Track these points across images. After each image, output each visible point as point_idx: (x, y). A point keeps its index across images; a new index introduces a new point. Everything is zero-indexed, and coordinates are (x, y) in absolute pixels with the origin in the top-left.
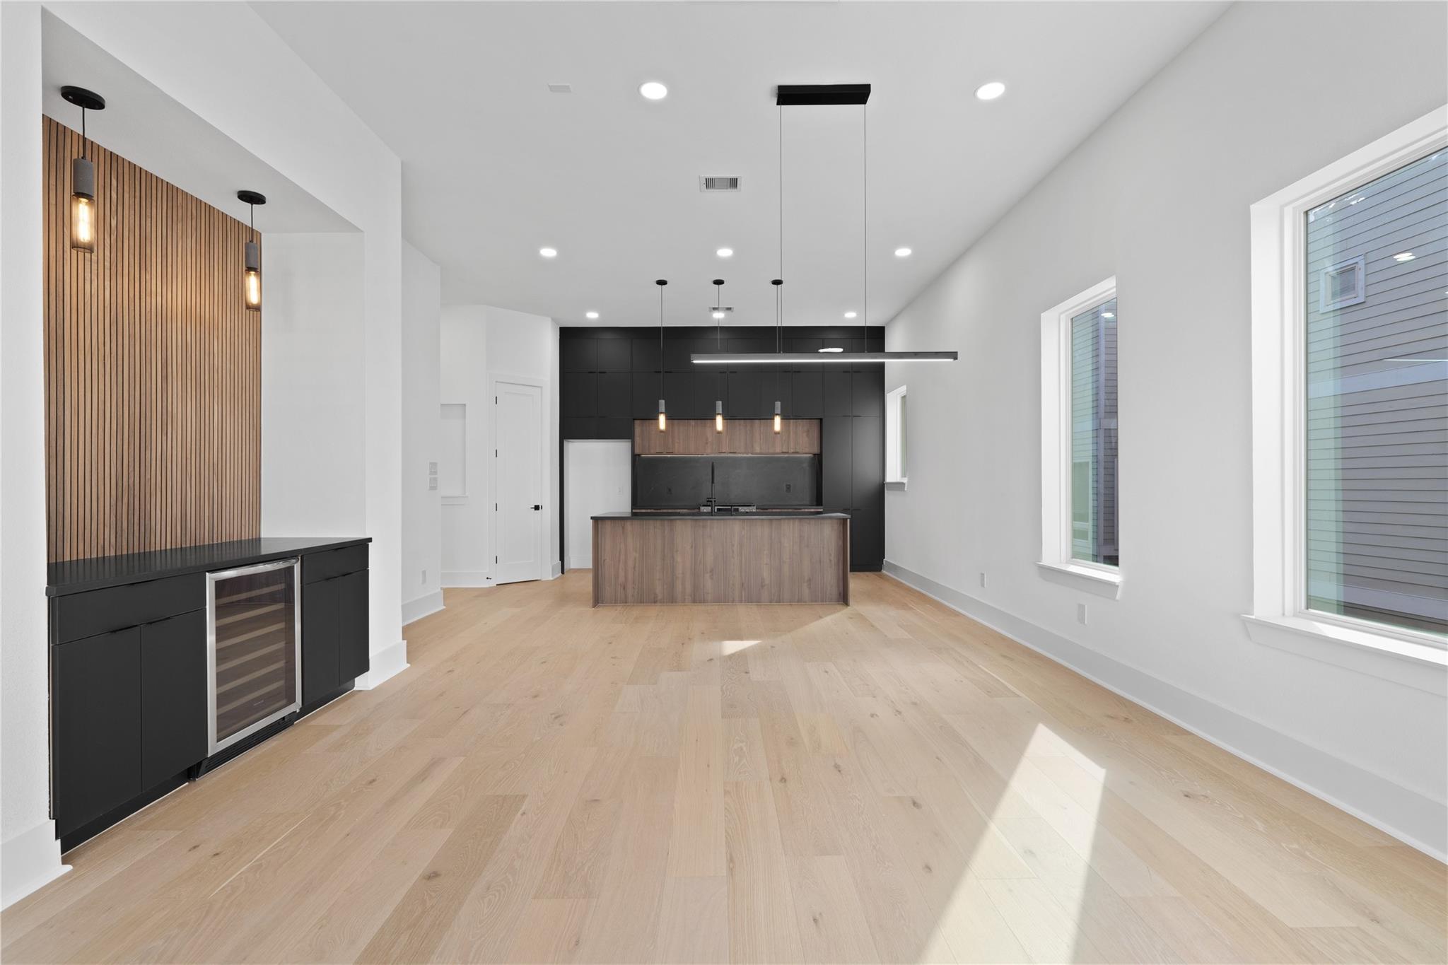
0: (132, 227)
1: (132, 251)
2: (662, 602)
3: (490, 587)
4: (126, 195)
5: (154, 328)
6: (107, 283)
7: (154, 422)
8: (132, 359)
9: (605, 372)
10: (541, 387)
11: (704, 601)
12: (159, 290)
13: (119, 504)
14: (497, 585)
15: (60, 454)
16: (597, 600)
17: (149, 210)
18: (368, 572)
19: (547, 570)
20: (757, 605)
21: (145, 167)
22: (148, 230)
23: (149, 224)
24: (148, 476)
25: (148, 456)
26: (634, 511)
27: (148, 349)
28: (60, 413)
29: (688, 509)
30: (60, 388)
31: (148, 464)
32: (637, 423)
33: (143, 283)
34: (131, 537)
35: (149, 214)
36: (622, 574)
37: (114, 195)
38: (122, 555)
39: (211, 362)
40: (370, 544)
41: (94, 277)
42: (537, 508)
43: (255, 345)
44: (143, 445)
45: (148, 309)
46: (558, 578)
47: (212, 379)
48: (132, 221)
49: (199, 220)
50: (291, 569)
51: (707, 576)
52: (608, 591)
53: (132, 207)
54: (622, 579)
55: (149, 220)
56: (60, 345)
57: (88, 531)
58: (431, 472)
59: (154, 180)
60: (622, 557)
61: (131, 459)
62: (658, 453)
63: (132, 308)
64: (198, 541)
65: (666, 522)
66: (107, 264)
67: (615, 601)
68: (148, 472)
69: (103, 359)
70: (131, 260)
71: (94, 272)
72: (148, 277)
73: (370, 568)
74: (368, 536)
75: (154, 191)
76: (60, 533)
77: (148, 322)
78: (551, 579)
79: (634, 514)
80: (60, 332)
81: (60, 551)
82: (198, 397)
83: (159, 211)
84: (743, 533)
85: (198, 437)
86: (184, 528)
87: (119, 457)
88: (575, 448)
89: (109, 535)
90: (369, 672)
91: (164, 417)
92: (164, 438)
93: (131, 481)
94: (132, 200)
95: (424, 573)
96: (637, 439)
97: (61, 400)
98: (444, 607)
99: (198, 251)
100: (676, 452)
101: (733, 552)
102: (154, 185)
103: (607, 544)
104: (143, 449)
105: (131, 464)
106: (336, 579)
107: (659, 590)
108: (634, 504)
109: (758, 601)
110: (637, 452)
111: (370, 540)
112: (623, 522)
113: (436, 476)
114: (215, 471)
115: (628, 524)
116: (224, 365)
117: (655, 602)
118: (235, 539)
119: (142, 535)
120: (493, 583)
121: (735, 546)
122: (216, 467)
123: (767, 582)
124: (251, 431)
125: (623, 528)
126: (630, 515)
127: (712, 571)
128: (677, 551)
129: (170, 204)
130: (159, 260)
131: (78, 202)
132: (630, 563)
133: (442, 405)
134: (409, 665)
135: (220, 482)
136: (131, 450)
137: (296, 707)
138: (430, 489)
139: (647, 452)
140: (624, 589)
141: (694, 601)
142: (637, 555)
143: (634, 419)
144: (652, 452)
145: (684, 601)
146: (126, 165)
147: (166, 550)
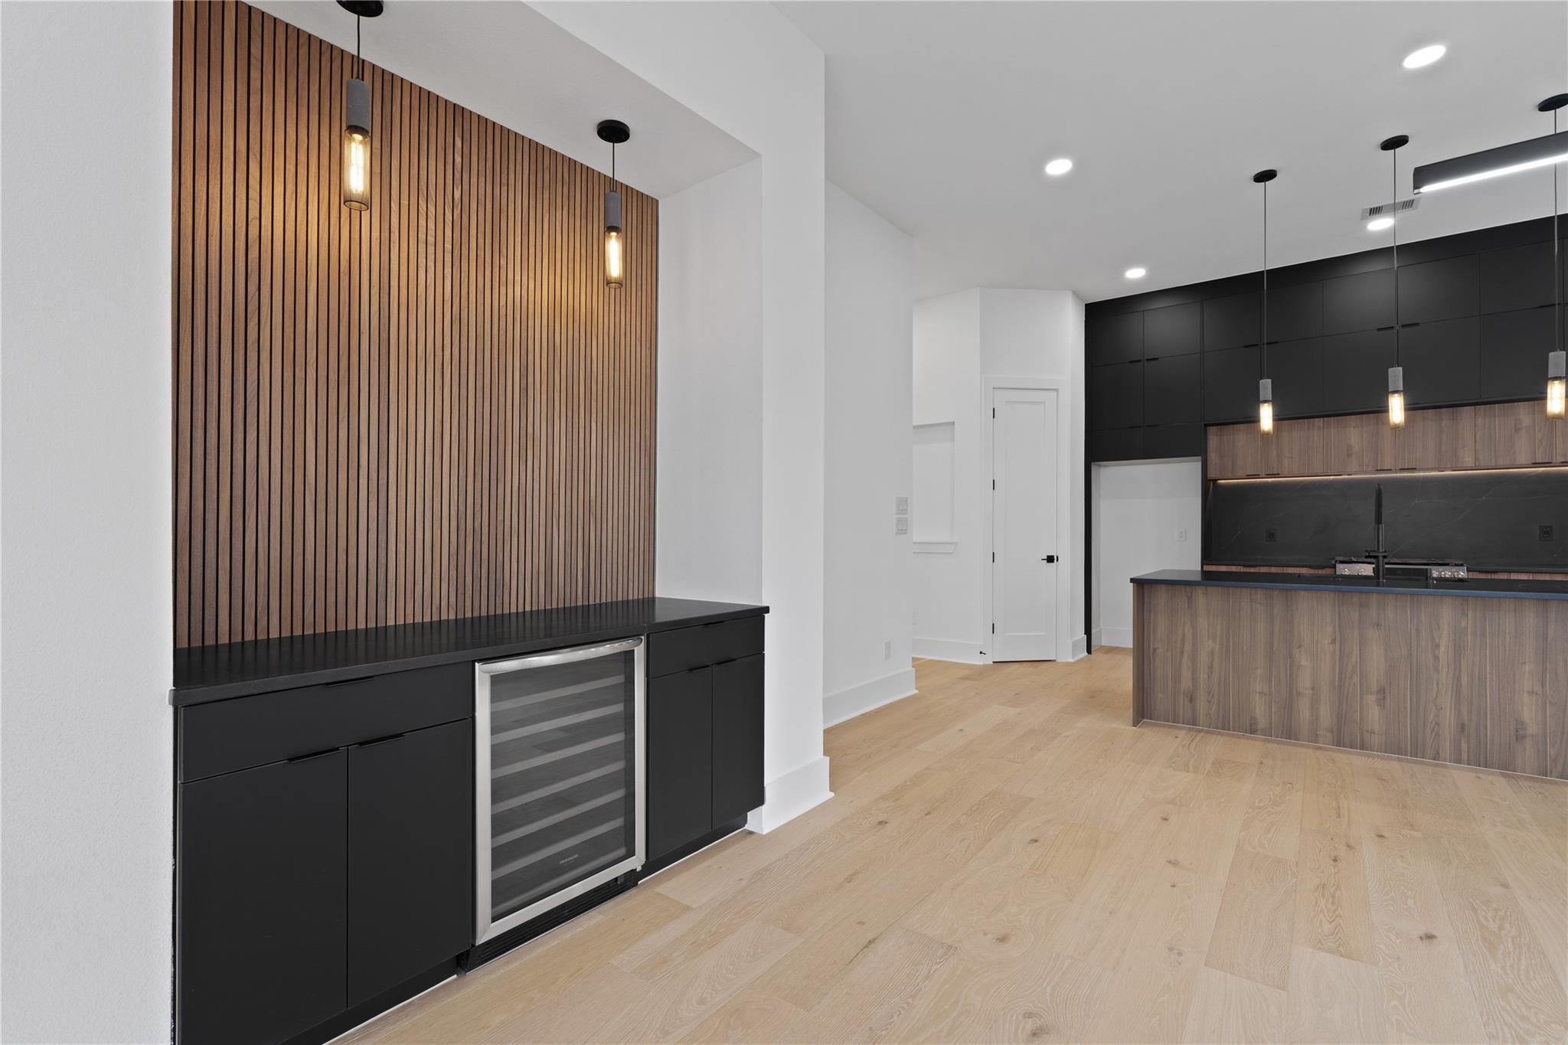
0: (481, 197)
1: (481, 229)
2: (1268, 732)
3: (984, 665)
4: (474, 158)
5: (510, 326)
6: (448, 270)
7: (509, 448)
8: (480, 367)
9: (1157, 359)
10: (1056, 390)
11: (1360, 744)
12: (518, 278)
13: (462, 552)
14: (994, 662)
15: (383, 488)
16: (1143, 711)
17: (504, 176)
18: (763, 656)
19: (1068, 648)
20: (1503, 775)
21: (500, 121)
22: (504, 201)
23: (504, 194)
24: (500, 517)
25: (501, 490)
26: (1206, 568)
27: (502, 353)
28: (384, 438)
29: (1311, 567)
30: (384, 405)
31: (500, 501)
32: (1212, 430)
33: (496, 270)
34: (476, 595)
35: (504, 181)
36: (1186, 674)
37: (458, 159)
38: (464, 618)
39: (588, 370)
40: (766, 615)
41: (431, 264)
42: (1050, 559)
43: (648, 345)
44: (493, 477)
45: (503, 303)
46: (1081, 660)
47: (588, 389)
48: (481, 191)
49: (572, 186)
50: (629, 655)
51: (1371, 699)
52: (1161, 700)
53: (482, 172)
54: (1186, 683)
55: (504, 189)
56: (384, 351)
57: (419, 588)
58: (899, 510)
59: (512, 138)
60: (1188, 648)
61: (478, 496)
62: (1249, 477)
63: (480, 301)
64: (568, 601)
65: (1276, 593)
66: (448, 246)
67: (1173, 719)
68: (500, 512)
69: (440, 367)
70: (481, 241)
71: (431, 256)
72: (503, 262)
73: (766, 652)
74: (765, 604)
75: (512, 151)
76: (382, 589)
77: (503, 320)
78: (1072, 660)
79: (1207, 576)
80: (384, 335)
81: (381, 613)
82: (570, 414)
83: (519, 176)
84: (1463, 624)
85: (569, 467)
86: (548, 584)
87: (462, 493)
88: (1113, 475)
89: (446, 591)
90: (764, 807)
91: (523, 440)
92: (523, 467)
93: (477, 524)
94: (482, 164)
95: (888, 645)
96: (1212, 456)
97: (384, 420)
98: (917, 692)
99: (571, 227)
100: (1286, 472)
101: (1436, 658)
102: (512, 143)
103: (1160, 625)
104: (493, 483)
105: (478, 501)
106: (708, 668)
107: (1260, 710)
108: (1207, 556)
109: (1507, 765)
110: (1212, 475)
111: (766, 610)
112: (1188, 589)
113: (905, 516)
114: (593, 510)
115: (1201, 597)
116: (606, 372)
117: (1253, 731)
118: (620, 599)
119: (492, 593)
120: (988, 660)
121: (1442, 649)
122: (593, 504)
123: (1532, 729)
124: (643, 456)
125: (1190, 598)
126: (1198, 578)
127: (1382, 691)
128: (1300, 647)
129: (533, 167)
130: (518, 239)
131: (351, 140)
132: (1203, 659)
133: (915, 427)
134: (832, 794)
135: (599, 525)
136: (478, 484)
137: (637, 862)
138: (897, 534)
139: (1230, 475)
140: (1191, 701)
141: (1339, 742)
142: (1217, 647)
143: (1206, 425)
144: (1239, 474)
145: (1314, 738)
146: (475, 120)
147: (524, 612)
